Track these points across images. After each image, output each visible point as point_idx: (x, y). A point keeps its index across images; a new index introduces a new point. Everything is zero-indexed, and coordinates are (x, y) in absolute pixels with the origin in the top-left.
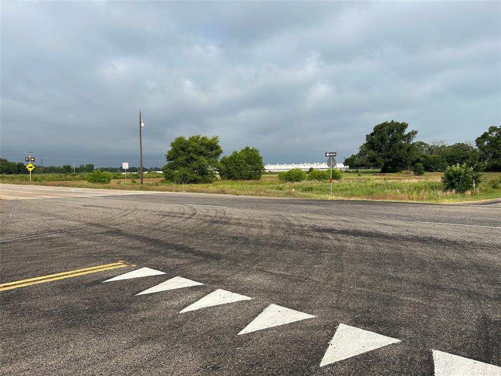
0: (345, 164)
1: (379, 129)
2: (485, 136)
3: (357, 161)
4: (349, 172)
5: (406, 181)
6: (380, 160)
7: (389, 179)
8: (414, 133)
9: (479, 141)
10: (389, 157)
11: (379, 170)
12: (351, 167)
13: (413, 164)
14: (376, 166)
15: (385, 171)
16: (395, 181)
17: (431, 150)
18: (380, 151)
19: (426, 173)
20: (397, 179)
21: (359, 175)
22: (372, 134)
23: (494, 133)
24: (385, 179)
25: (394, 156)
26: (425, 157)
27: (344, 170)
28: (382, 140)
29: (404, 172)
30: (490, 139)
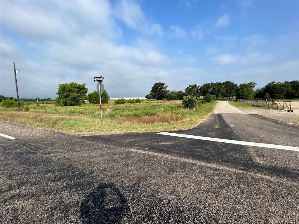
0: (146, 97)
1: (156, 85)
2: (188, 88)
3: (149, 96)
4: (146, 100)
5: (165, 103)
6: (156, 96)
7: (159, 102)
8: (167, 87)
9: (186, 90)
10: (159, 95)
11: (156, 99)
12: (147, 98)
13: (167, 97)
14: (155, 98)
15: (158, 99)
16: (161, 103)
17: (172, 93)
18: (156, 92)
19: (171, 100)
20: (162, 102)
21: (149, 101)
22: (154, 87)
23: (190, 87)
24: (157, 103)
25: (161, 94)
26: (170, 95)
27: (145, 99)
28: (157, 89)
29: (164, 100)
30: (189, 89)
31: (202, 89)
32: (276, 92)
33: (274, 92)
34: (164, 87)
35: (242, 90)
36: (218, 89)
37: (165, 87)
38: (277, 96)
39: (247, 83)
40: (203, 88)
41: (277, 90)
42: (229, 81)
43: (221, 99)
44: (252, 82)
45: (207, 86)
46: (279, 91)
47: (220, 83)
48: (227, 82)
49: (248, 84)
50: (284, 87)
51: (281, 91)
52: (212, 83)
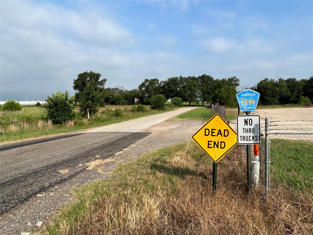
1: (82, 76)
2: (143, 85)
8: (105, 80)
9: (140, 87)
22: (78, 80)
23: (147, 83)
26: (112, 96)
30: (145, 86)
31: (166, 87)
32: (267, 94)
33: (265, 95)
34: (100, 80)
35: (220, 89)
36: (189, 87)
37: (102, 81)
38: (269, 100)
39: (227, 79)
40: (168, 84)
41: (269, 91)
42: (207, 75)
43: (195, 104)
44: (234, 77)
45: (173, 82)
46: (271, 93)
47: (193, 77)
48: (204, 76)
49: (229, 79)
50: (278, 87)
51: (273, 93)
52: (180, 77)
